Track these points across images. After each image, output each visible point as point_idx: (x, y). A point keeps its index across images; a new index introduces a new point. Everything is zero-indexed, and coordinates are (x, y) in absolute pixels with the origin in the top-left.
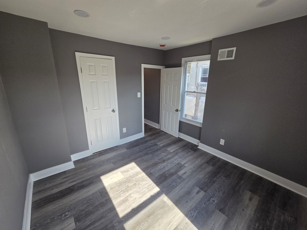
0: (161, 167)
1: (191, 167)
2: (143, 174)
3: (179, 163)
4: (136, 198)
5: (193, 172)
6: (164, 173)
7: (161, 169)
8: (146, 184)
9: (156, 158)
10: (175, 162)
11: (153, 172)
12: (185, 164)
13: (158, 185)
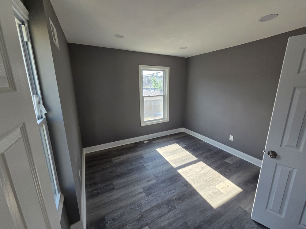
0: (174, 193)
1: (136, 187)
2: (195, 186)
3: (147, 195)
4: (195, 168)
5: (139, 181)
6: (172, 184)
7: (174, 190)
8: (189, 176)
9: (179, 213)
10: (152, 197)
11: (183, 186)
12: (142, 193)
13: (179, 174)
